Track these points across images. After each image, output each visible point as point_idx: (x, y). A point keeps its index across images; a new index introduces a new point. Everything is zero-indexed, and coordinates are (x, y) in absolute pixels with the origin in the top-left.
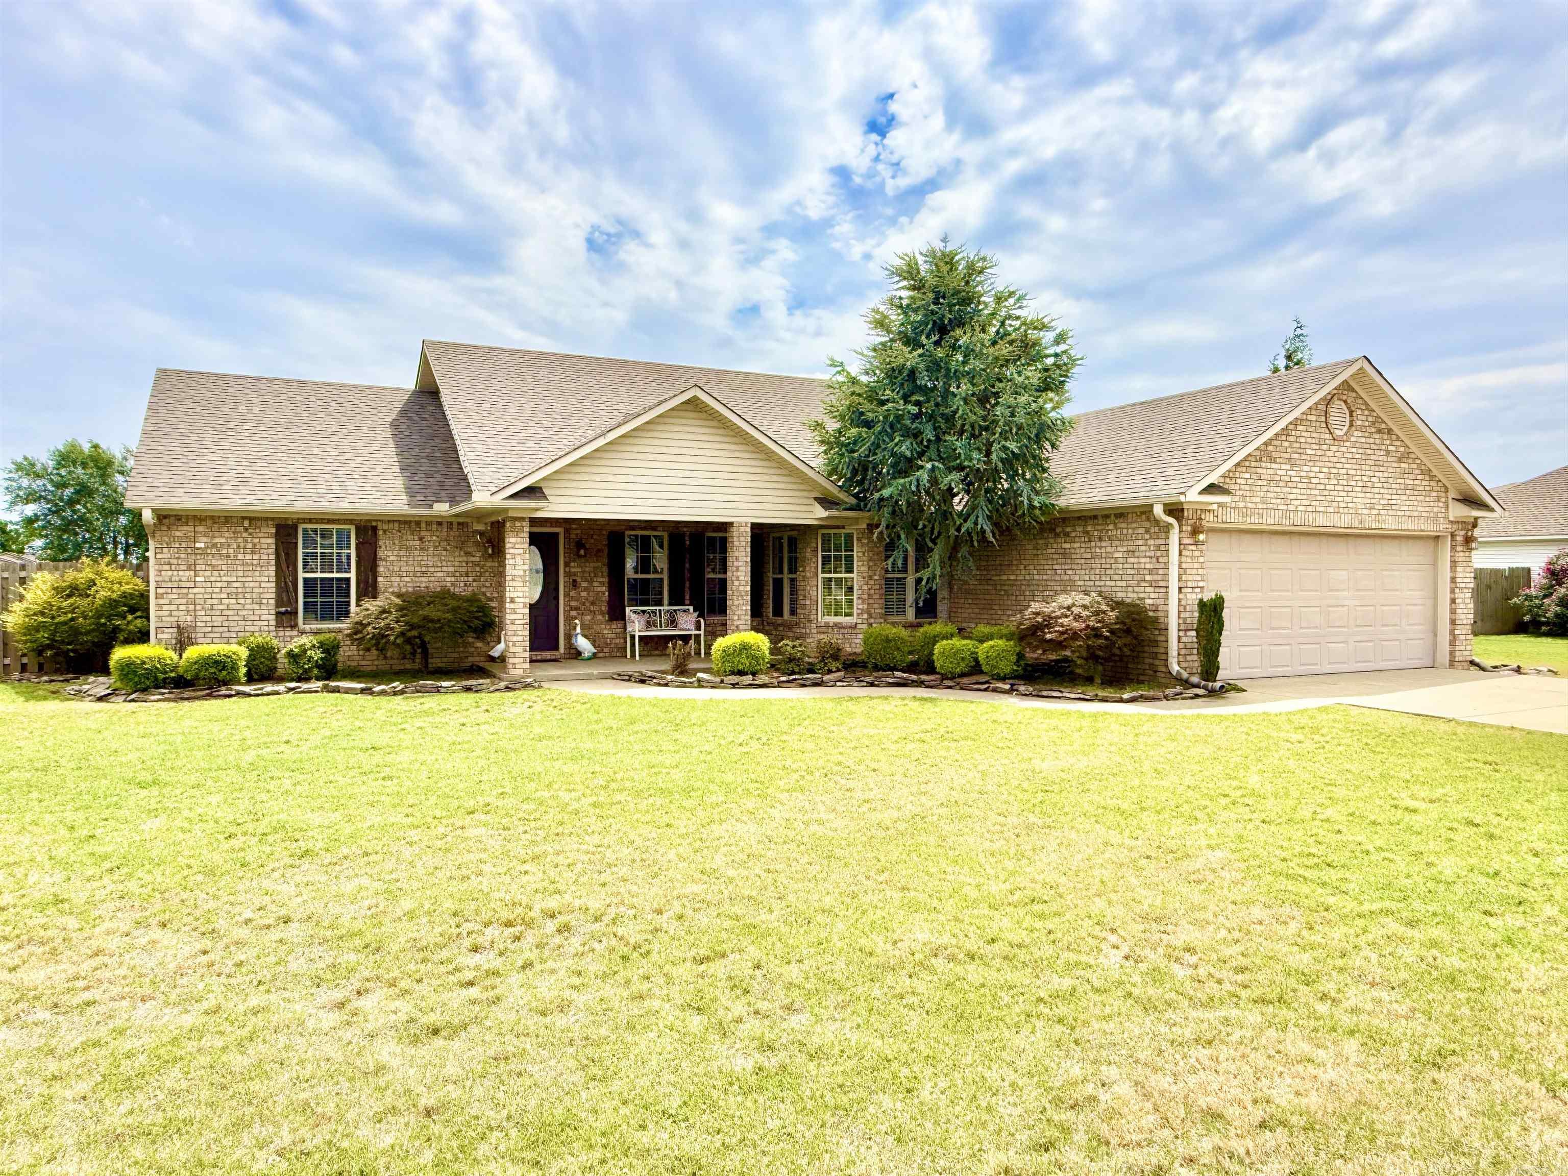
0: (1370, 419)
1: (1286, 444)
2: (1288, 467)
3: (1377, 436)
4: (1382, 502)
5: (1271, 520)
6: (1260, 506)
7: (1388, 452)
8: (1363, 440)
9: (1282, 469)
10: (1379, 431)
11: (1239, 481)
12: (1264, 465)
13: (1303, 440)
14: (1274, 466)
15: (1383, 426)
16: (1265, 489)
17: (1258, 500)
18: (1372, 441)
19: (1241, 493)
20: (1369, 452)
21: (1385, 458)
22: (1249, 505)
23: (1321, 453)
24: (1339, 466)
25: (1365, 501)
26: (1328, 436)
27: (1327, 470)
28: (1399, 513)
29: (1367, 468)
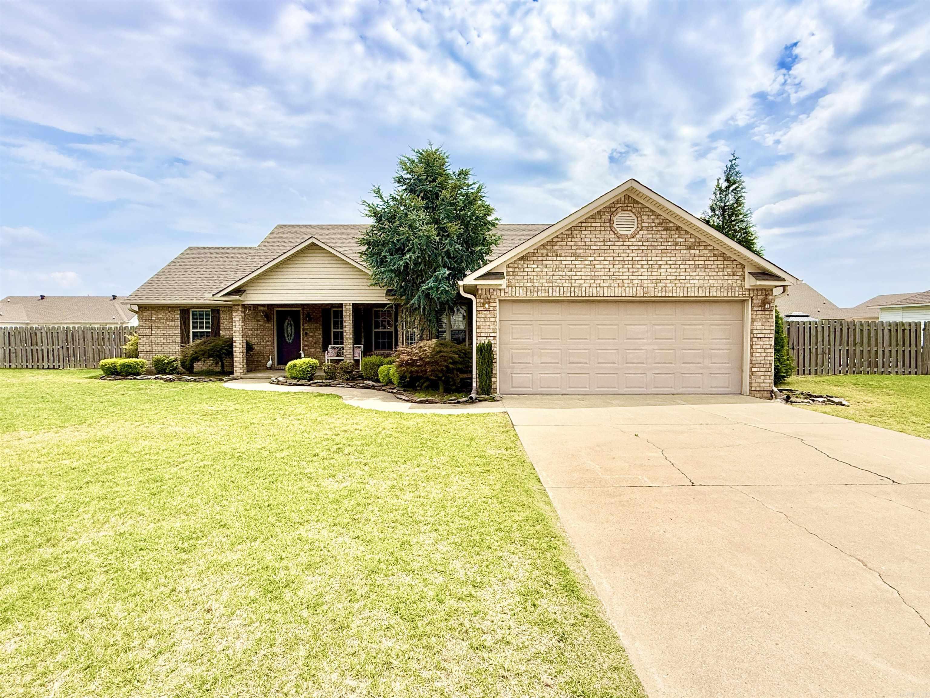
0: (657, 221)
1: (572, 244)
3: (665, 232)
7: (677, 244)
8: (650, 236)
9: (567, 261)
10: (667, 229)
11: (526, 270)
12: (550, 258)
13: (587, 240)
14: (559, 258)
15: (671, 225)
16: (551, 274)
17: (544, 281)
18: (658, 236)
19: (529, 277)
20: (656, 244)
21: (674, 248)
22: (537, 285)
23: (605, 247)
24: (623, 255)
25: (651, 278)
26: (613, 236)
27: (612, 259)
28: (688, 285)
29: (654, 255)
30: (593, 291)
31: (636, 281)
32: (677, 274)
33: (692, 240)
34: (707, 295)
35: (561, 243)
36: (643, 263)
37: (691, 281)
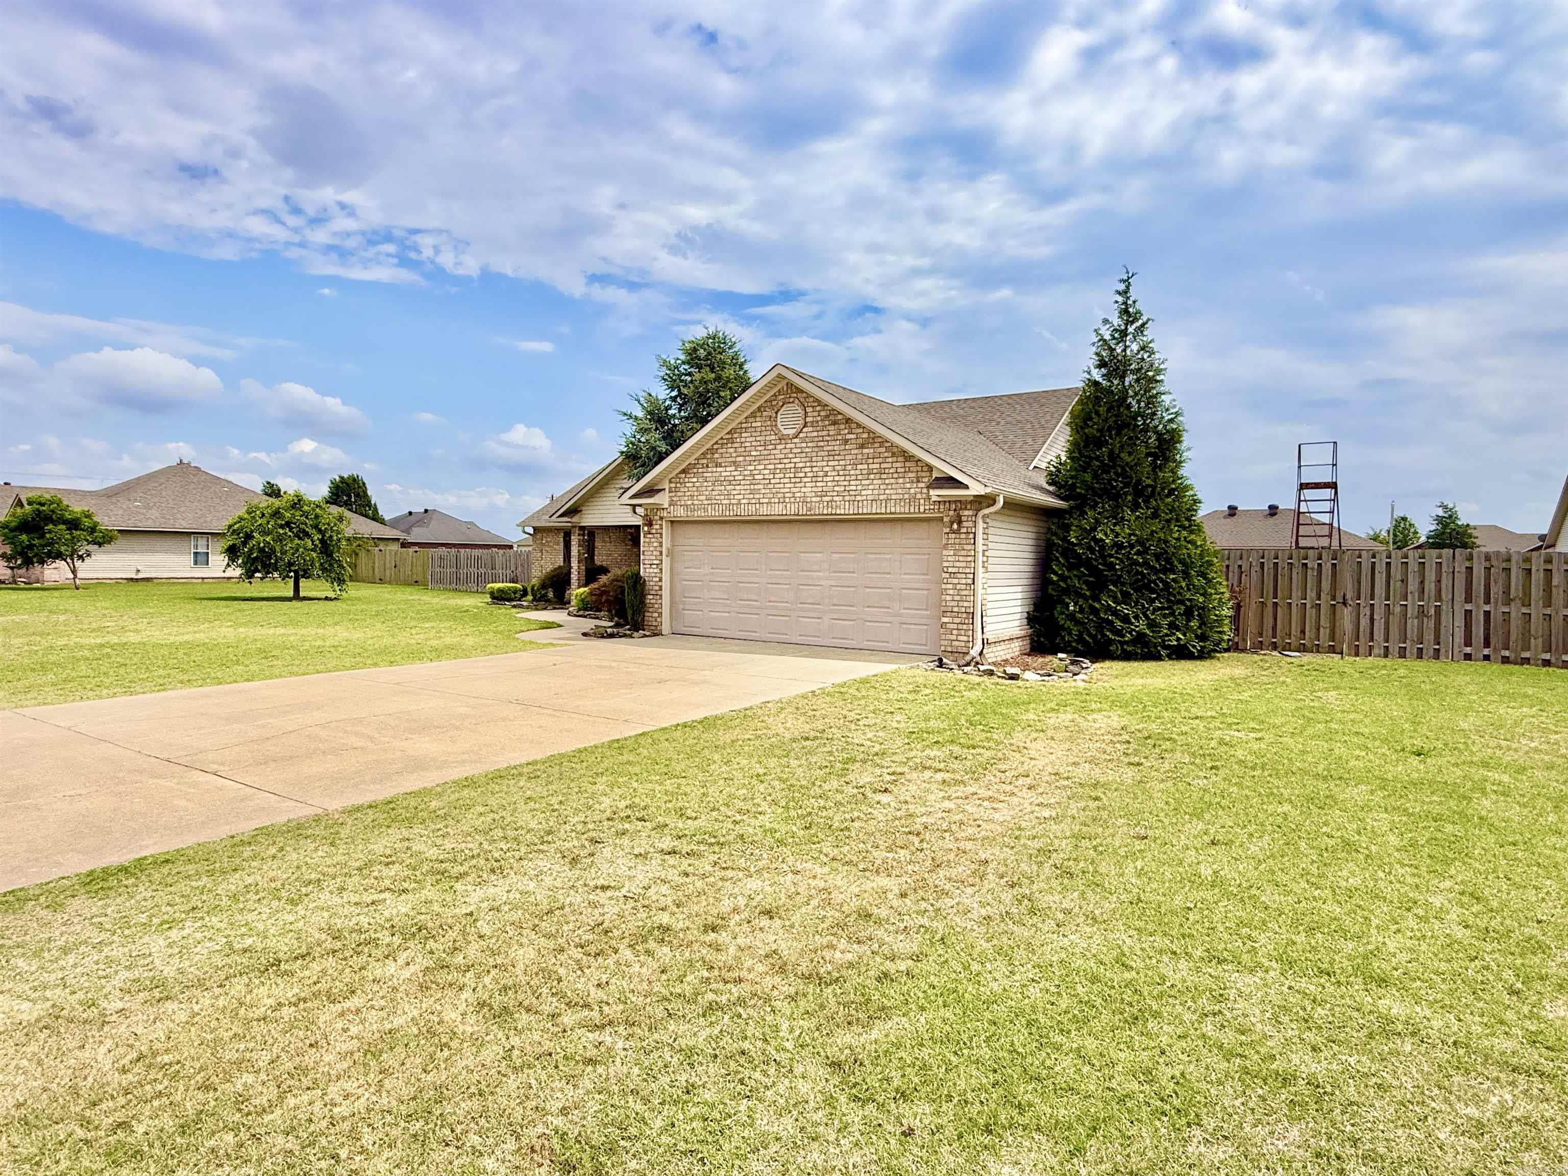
0: (823, 413)
1: (732, 450)
2: (733, 468)
3: (832, 428)
4: (836, 489)
5: (716, 513)
6: (706, 502)
7: (846, 441)
8: (815, 434)
9: (727, 472)
10: (835, 423)
11: (688, 485)
12: (710, 470)
13: (748, 444)
16: (710, 489)
17: (704, 498)
19: (690, 494)
22: (697, 503)
23: (766, 452)
24: (786, 461)
27: (772, 467)
28: (859, 498)
29: (820, 459)
30: (752, 508)
31: (798, 495)
32: (846, 483)
33: (865, 435)
34: (883, 511)
35: (720, 451)
36: (807, 470)
37: (864, 493)
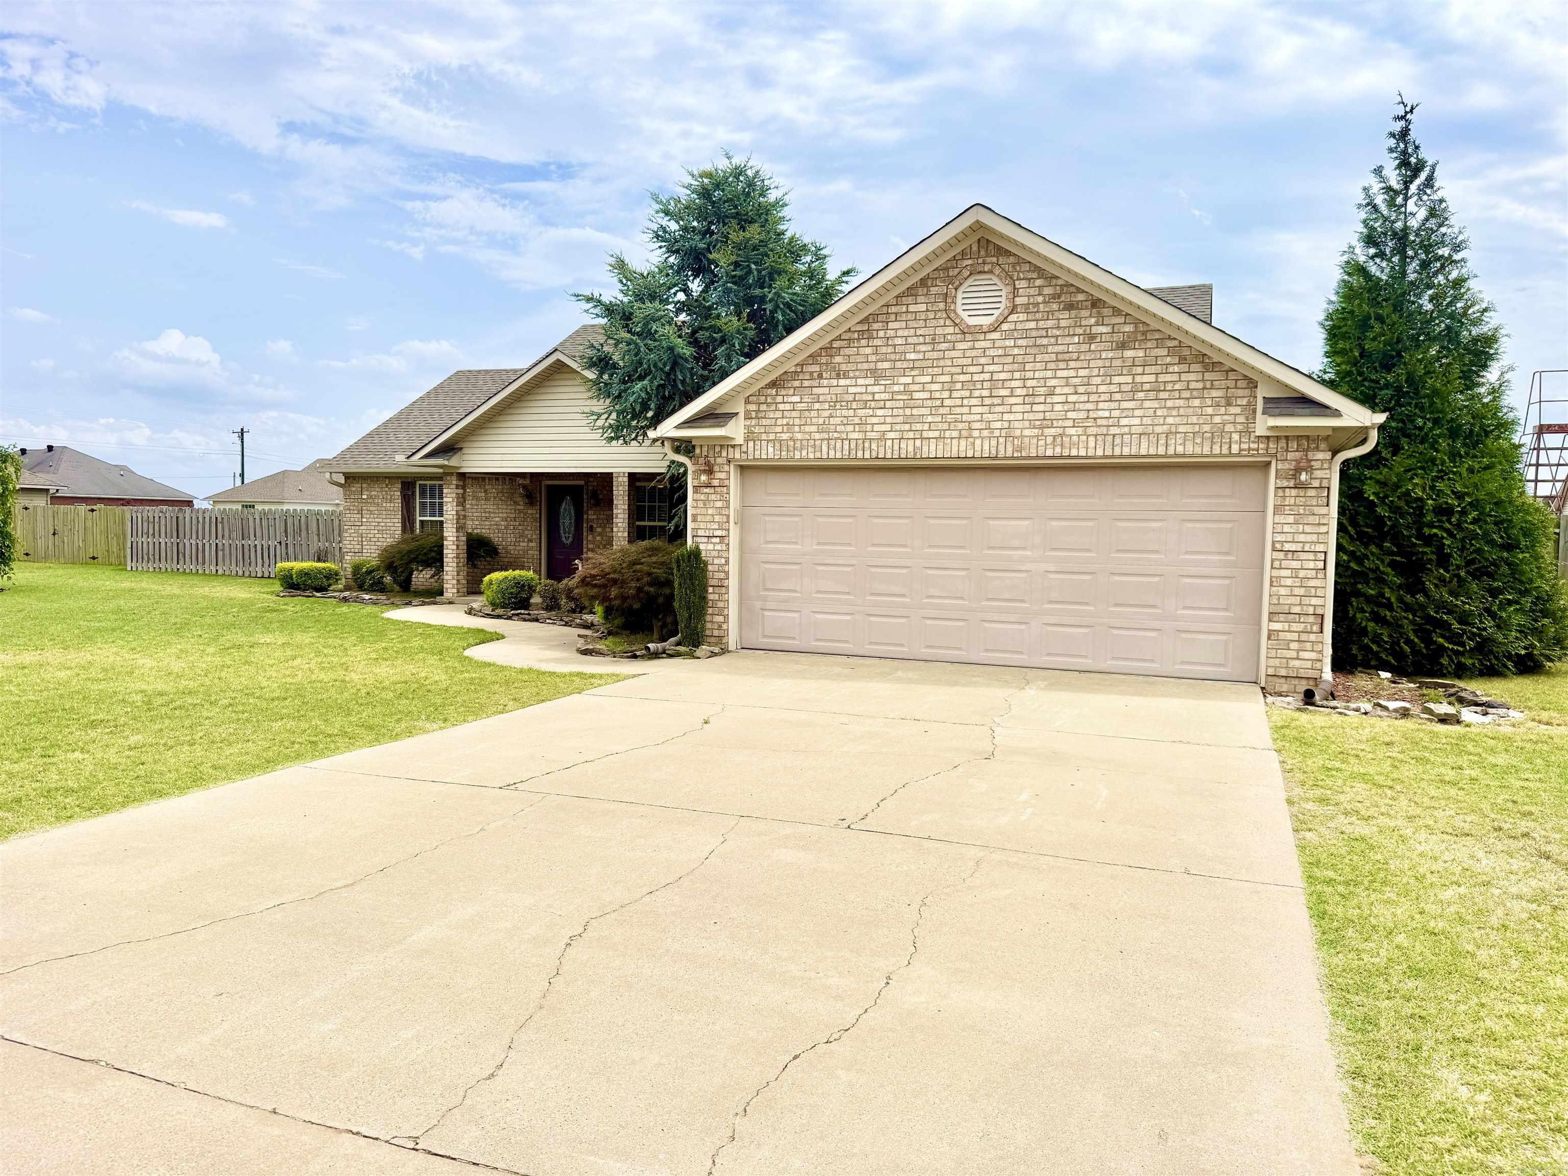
0: (1047, 291)
1: (868, 350)
2: (871, 381)
3: (1066, 314)
4: (1071, 415)
5: (836, 453)
6: (817, 436)
7: (1092, 338)
8: (1032, 325)
9: (859, 386)
10: (1070, 307)
11: (781, 407)
12: (825, 382)
13: (899, 341)
14: (842, 382)
15: (1081, 297)
16: (826, 414)
17: (814, 428)
18: (1050, 323)
19: (785, 421)
20: (1045, 341)
21: (1085, 347)
22: (799, 436)
23: (935, 355)
24: (972, 369)
25: (1031, 416)
26: (951, 330)
27: (947, 378)
28: (1114, 430)
29: (1039, 366)
30: (908, 448)
31: (998, 425)
32: (1090, 406)
33: (1128, 328)
34: (1161, 451)
35: (847, 351)
36: (1014, 384)
37: (1124, 422)
